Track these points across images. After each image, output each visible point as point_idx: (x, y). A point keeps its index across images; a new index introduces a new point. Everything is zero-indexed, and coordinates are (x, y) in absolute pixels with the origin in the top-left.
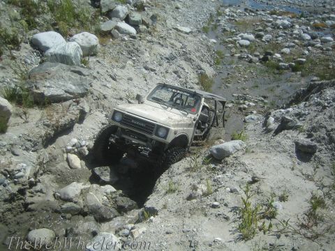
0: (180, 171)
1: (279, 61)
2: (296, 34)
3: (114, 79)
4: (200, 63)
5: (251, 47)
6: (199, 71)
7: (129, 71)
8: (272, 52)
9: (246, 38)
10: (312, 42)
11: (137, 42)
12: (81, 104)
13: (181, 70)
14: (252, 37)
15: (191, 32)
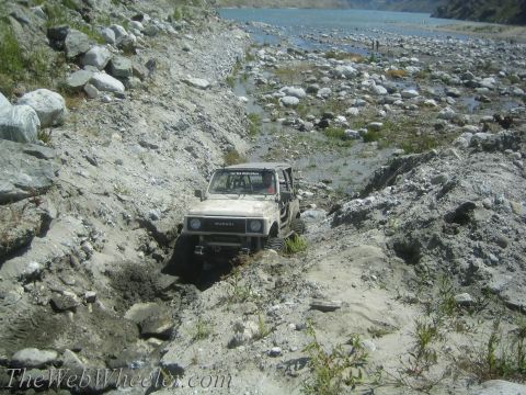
0: (212, 303)
1: (345, 127)
2: (366, 86)
3: (93, 163)
4: (226, 133)
5: (301, 108)
6: (225, 146)
7: (117, 148)
8: (333, 114)
9: (293, 93)
10: (390, 97)
11: (126, 104)
12: (41, 206)
13: (198, 145)
14: (301, 91)
15: (209, 87)
